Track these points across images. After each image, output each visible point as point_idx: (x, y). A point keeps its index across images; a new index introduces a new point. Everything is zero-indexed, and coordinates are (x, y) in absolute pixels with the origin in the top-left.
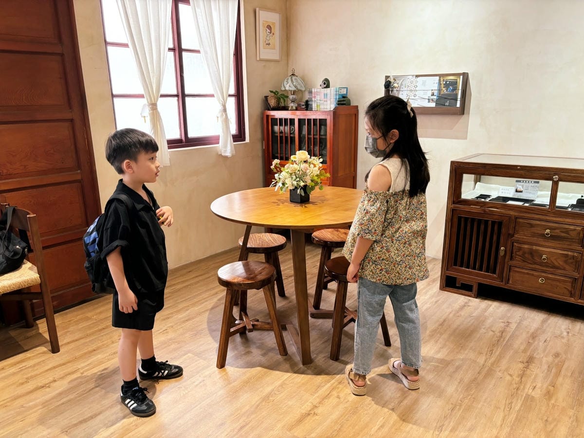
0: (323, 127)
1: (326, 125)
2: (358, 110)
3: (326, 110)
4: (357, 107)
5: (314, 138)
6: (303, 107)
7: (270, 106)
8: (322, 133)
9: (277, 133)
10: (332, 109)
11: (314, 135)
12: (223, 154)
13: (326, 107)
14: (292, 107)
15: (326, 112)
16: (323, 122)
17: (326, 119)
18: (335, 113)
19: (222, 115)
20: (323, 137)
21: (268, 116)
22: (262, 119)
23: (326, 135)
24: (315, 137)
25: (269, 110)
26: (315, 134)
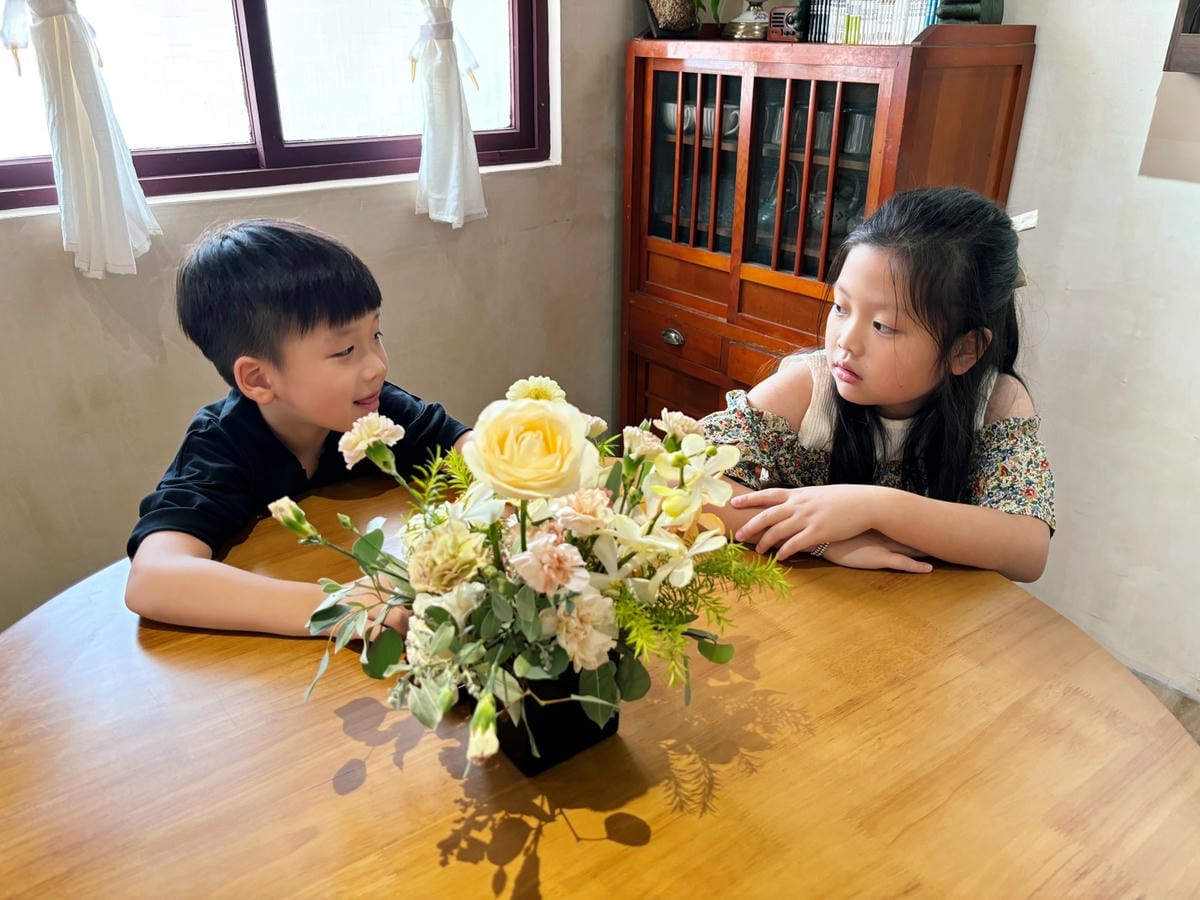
0: (858, 118)
1: (870, 110)
2: (1033, 48)
3: (883, 42)
4: (1030, 31)
5: (813, 168)
6: (791, 27)
7: (656, 21)
8: (853, 148)
9: (671, 132)
10: (909, 41)
11: (813, 152)
13: (884, 29)
14: (749, 27)
15: (879, 49)
16: (858, 98)
17: (876, 86)
18: (924, 57)
20: (855, 165)
21: (642, 63)
22: (623, 71)
23: (866, 157)
24: (820, 160)
25: (649, 36)
26: (818, 146)
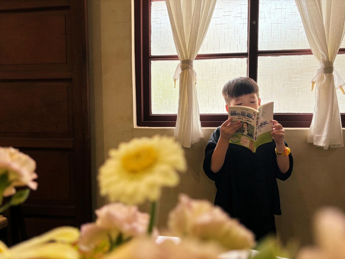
12: (315, 144)
19: (321, 79)
